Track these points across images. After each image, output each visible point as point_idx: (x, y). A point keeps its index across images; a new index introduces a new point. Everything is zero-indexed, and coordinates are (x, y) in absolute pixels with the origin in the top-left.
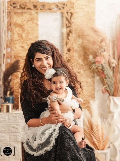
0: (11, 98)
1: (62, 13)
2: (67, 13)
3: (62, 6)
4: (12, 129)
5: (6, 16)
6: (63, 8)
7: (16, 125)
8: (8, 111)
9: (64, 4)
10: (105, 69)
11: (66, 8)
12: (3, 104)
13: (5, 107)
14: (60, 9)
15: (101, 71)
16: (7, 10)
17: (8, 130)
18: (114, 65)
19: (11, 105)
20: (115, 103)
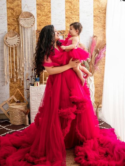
0: (38, 79)
1: (63, 36)
2: (66, 36)
3: (63, 32)
4: (39, 95)
5: (36, 38)
6: (64, 33)
7: (41, 92)
8: (37, 85)
9: (64, 31)
10: (85, 63)
11: (65, 33)
12: (35, 82)
13: (36, 83)
14: (62, 34)
15: (83, 64)
16: (36, 35)
17: (37, 95)
18: (89, 61)
19: (39, 83)
20: (90, 79)
